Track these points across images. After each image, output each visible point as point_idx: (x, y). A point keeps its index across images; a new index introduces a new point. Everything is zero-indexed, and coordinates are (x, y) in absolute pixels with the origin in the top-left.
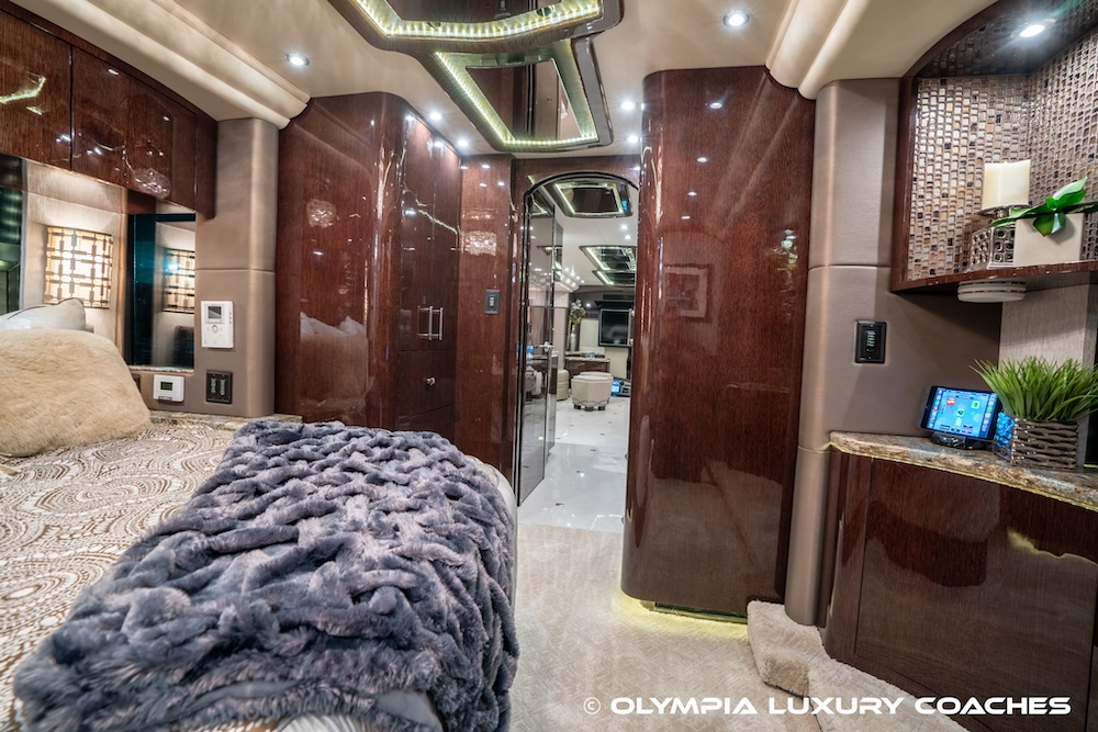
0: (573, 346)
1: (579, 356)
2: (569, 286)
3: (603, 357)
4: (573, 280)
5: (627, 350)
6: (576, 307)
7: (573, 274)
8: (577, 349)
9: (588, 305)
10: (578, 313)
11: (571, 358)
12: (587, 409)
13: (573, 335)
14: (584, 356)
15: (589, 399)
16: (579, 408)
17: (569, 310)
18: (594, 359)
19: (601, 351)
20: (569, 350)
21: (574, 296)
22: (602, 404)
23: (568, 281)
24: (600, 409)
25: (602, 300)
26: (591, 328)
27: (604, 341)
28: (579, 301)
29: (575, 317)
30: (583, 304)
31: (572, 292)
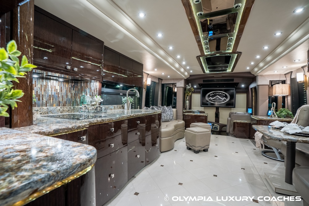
0: (188, 107)
1: (191, 112)
2: (183, 73)
3: (204, 112)
4: (185, 70)
5: (215, 108)
6: (188, 87)
7: (184, 63)
8: (190, 108)
9: (195, 87)
10: (189, 90)
11: (186, 114)
12: (197, 152)
13: (187, 102)
14: (194, 112)
15: (197, 145)
16: (190, 149)
17: (185, 89)
18: (199, 114)
19: (202, 109)
20: (186, 109)
21: (187, 81)
22: (206, 147)
23: (182, 70)
24: (204, 151)
25: (202, 82)
26: (197, 98)
27: (204, 104)
28: (190, 84)
29: (189, 92)
30: (192, 86)
31: (186, 78)
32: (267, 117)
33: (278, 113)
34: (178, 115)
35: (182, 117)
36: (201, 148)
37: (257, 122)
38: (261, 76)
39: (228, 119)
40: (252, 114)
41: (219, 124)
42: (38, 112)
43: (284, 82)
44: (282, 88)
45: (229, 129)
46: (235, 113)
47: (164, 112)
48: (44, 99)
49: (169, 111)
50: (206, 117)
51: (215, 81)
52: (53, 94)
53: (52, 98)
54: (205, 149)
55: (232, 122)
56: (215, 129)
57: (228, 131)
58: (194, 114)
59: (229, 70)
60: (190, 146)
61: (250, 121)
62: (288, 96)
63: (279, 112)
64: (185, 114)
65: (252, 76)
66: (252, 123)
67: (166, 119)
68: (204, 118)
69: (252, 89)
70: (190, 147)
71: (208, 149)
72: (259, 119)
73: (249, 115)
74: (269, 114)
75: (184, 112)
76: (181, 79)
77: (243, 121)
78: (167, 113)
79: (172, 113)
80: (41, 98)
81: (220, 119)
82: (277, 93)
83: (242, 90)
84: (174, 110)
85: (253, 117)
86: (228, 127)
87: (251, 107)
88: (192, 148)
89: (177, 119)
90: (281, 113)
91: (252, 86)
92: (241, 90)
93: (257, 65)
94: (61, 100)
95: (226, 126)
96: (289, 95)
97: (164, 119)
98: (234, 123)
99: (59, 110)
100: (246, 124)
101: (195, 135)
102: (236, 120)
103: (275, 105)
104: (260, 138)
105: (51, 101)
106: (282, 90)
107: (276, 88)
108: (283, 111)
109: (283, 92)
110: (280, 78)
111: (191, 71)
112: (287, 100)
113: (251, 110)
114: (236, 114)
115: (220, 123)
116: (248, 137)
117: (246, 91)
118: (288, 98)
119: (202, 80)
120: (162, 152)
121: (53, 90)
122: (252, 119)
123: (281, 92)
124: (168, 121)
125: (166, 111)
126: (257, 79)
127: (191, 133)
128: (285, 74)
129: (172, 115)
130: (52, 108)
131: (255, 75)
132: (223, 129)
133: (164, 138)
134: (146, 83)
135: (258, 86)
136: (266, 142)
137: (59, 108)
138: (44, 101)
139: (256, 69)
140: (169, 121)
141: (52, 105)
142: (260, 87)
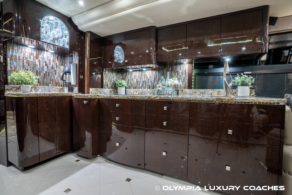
42: (137, 92)
48: (140, 84)
52: (145, 80)
53: (144, 83)
80: (139, 83)
94: (150, 84)
99: (149, 92)
105: (144, 85)
121: (145, 77)
130: (144, 90)
137: (149, 90)
138: (141, 85)
141: (145, 88)
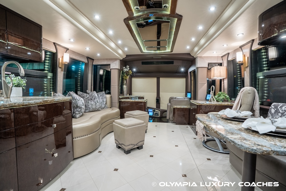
0: (126, 93)
1: (128, 98)
2: (115, 51)
3: (143, 98)
4: (118, 46)
6: (126, 69)
7: (111, 32)
8: (130, 94)
9: (134, 70)
10: (127, 73)
12: (128, 152)
13: (125, 86)
14: (131, 98)
15: (127, 143)
16: (119, 148)
17: (121, 71)
18: (137, 100)
20: (123, 95)
21: (124, 62)
22: (140, 144)
23: (113, 45)
24: (138, 148)
28: (128, 67)
29: (126, 75)
30: (131, 69)
31: (122, 59)
32: (206, 101)
33: (216, 97)
34: (113, 101)
35: (117, 105)
36: (133, 146)
37: (197, 107)
38: (201, 57)
39: (168, 104)
40: (190, 99)
41: (160, 110)
43: (221, 65)
44: (220, 70)
45: (169, 115)
46: (175, 98)
47: (91, 100)
49: (101, 97)
50: (145, 103)
51: (155, 63)
54: (138, 146)
55: (171, 108)
56: (156, 115)
57: (168, 118)
58: (131, 101)
59: (168, 50)
60: (120, 144)
61: (189, 106)
62: (225, 80)
63: (217, 95)
64: (121, 100)
65: (192, 58)
66: (192, 108)
67: (94, 108)
68: (143, 104)
69: (190, 72)
70: (120, 146)
71: (143, 145)
72: (199, 104)
73: (188, 100)
74: (207, 98)
75: (120, 99)
76: (115, 59)
77: (182, 107)
78: (96, 100)
79: (105, 100)
81: (161, 105)
82: (215, 76)
83: (182, 75)
84: (108, 96)
85: (192, 101)
86: (168, 113)
87: (190, 91)
88: (122, 147)
89: (111, 106)
90: (219, 97)
91: (191, 69)
92: (180, 75)
93: (197, 44)
95: (166, 111)
96: (225, 78)
97: (91, 108)
98: (174, 109)
100: (186, 109)
101: (124, 129)
102: (176, 105)
103: (214, 89)
104: (202, 128)
106: (220, 72)
107: (214, 70)
108: (220, 95)
109: (221, 74)
110: (217, 61)
111: (126, 49)
112: (224, 83)
113: (190, 94)
114: (176, 100)
115: (161, 108)
116: (188, 123)
117: (185, 75)
118: (225, 81)
119: (141, 61)
120: (75, 159)
122: (191, 104)
123: (219, 75)
124: (98, 110)
125: (94, 98)
126: (196, 61)
127: (119, 127)
128: (222, 57)
129: (105, 103)
131: (195, 57)
132: (164, 115)
133: (79, 138)
134: (62, 60)
135: (197, 68)
136: (209, 132)
139: (196, 49)
140: (100, 110)
142: (199, 69)
